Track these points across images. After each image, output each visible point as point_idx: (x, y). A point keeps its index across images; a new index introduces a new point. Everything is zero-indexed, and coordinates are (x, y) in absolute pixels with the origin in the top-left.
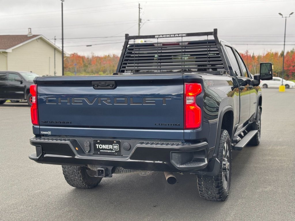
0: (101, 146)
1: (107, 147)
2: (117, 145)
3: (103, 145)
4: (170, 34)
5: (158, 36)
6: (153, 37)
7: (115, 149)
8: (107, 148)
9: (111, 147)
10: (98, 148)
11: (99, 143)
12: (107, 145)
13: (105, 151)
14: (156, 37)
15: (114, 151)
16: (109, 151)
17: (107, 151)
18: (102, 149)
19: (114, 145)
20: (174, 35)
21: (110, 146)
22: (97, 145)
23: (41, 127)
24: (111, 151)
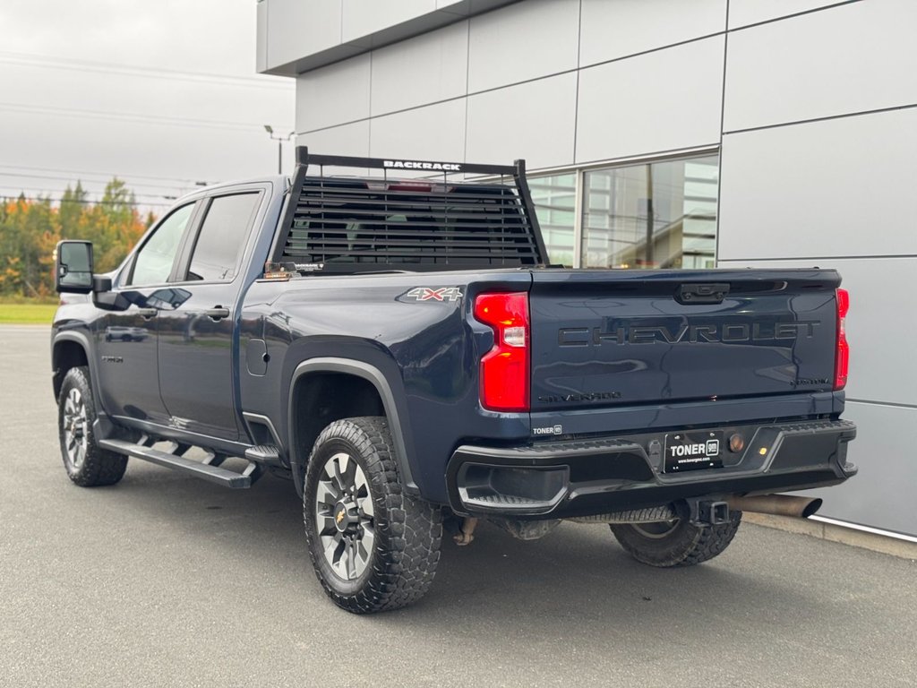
0: (680, 451)
1: (694, 449)
2: (716, 442)
3: (686, 446)
4: (422, 162)
5: (391, 164)
6: (378, 163)
7: (711, 453)
8: (694, 453)
9: (701, 448)
10: (673, 455)
11: (678, 443)
12: (694, 446)
13: (689, 461)
14: (386, 164)
15: (708, 459)
16: (696, 460)
17: (693, 460)
18: (684, 457)
19: (709, 443)
20: (430, 165)
21: (700, 445)
22: (673, 448)
23: (534, 415)
24: (700, 460)
